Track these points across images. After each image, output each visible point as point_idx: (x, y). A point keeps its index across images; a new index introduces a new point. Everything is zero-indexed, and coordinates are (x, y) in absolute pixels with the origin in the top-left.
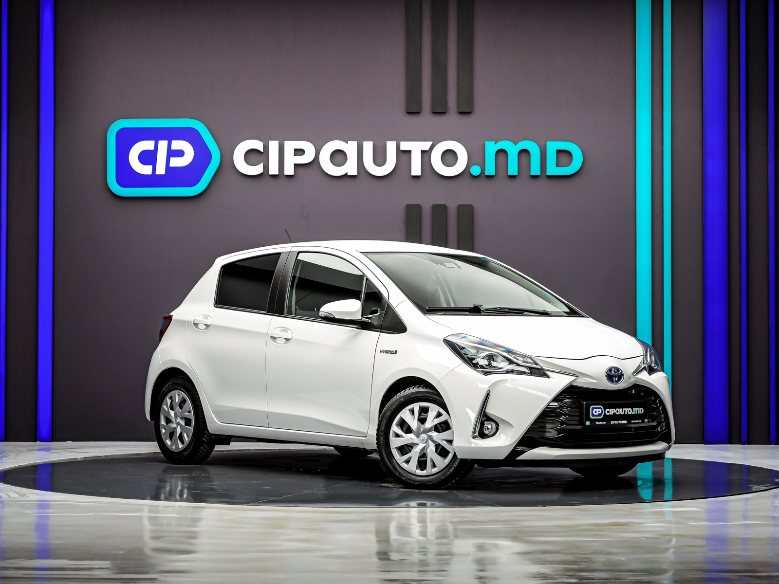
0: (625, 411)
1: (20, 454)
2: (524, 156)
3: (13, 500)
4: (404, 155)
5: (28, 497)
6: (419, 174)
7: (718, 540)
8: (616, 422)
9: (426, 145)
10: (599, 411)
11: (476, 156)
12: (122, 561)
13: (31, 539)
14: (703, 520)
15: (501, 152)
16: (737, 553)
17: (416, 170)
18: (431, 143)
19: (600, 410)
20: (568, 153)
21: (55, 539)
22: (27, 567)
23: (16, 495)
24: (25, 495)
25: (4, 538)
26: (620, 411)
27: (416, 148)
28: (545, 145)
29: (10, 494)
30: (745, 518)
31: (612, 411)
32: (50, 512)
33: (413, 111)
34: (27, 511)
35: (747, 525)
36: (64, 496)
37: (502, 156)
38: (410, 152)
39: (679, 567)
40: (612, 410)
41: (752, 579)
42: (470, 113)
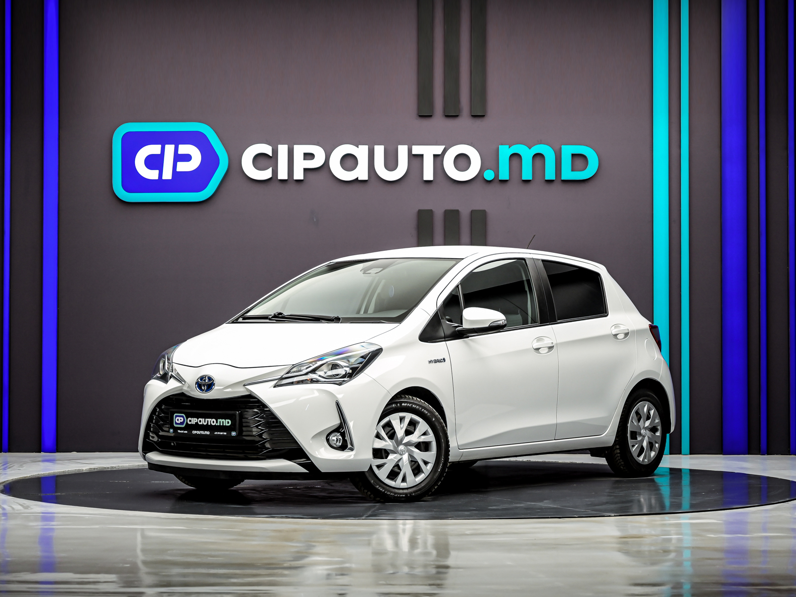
0: (208, 421)
1: (24, 465)
2: (538, 160)
3: (17, 512)
4: (416, 160)
5: (32, 509)
6: (431, 179)
7: (737, 553)
8: (198, 432)
9: (439, 150)
10: (180, 420)
11: (490, 160)
12: (128, 575)
13: (35, 553)
14: (722, 532)
15: (515, 156)
16: (756, 567)
17: (428, 175)
18: (443, 147)
19: (182, 418)
20: (583, 157)
21: (60, 553)
22: (31, 580)
23: (20, 507)
24: (29, 507)
25: (8, 551)
26: (202, 421)
27: (428, 152)
28: (561, 149)
29: (14, 506)
30: (765, 530)
31: (194, 421)
32: (54, 524)
33: (425, 114)
34: (31, 524)
35: (766, 537)
36: (69, 509)
37: (515, 161)
38: (422, 156)
39: (697, 580)
40: (194, 419)
41: (771, 592)
42: (483, 116)
